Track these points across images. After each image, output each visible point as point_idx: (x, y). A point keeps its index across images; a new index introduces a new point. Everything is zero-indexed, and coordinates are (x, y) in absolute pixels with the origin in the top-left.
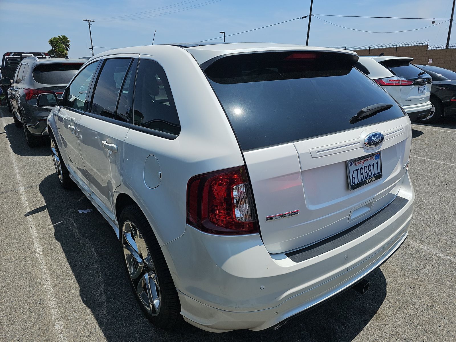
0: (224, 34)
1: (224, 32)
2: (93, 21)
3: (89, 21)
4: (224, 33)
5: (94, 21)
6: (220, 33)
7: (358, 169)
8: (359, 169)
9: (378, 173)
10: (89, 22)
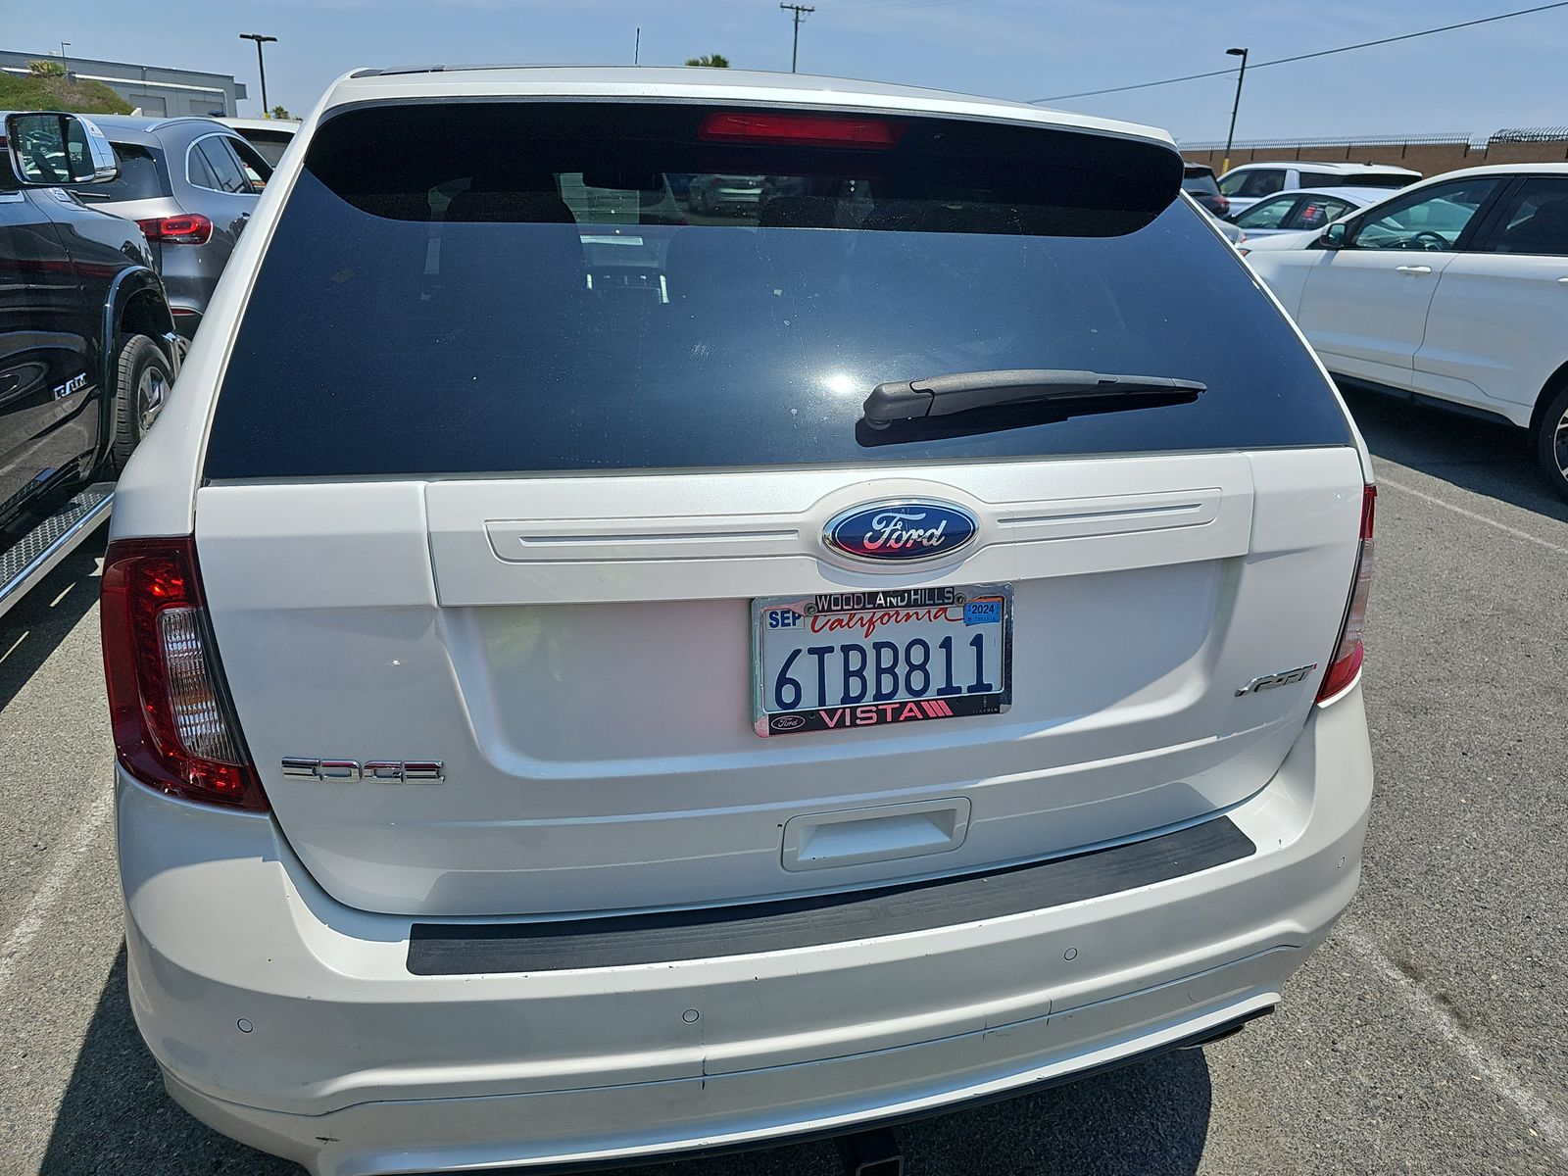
0: (1242, 56)
1: (1243, 49)
2: (809, 10)
3: (797, 8)
4: (1244, 53)
5: (812, 10)
6: (1229, 52)
7: (831, 649)
8: (837, 649)
9: (980, 685)
10: (797, 13)
